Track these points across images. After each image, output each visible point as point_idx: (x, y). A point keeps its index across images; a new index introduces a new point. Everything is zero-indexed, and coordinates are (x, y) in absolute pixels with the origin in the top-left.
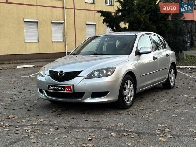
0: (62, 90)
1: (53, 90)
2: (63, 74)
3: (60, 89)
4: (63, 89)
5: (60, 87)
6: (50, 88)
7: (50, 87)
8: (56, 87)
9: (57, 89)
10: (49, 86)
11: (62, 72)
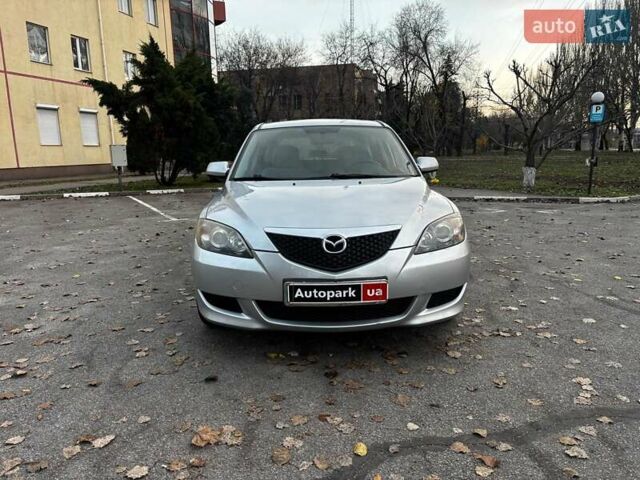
0: (347, 298)
1: (313, 299)
2: (341, 244)
3: (339, 294)
4: (352, 293)
5: (343, 288)
6: (299, 293)
7: (299, 290)
8: (326, 289)
9: (329, 295)
10: (293, 290)
11: (334, 238)
